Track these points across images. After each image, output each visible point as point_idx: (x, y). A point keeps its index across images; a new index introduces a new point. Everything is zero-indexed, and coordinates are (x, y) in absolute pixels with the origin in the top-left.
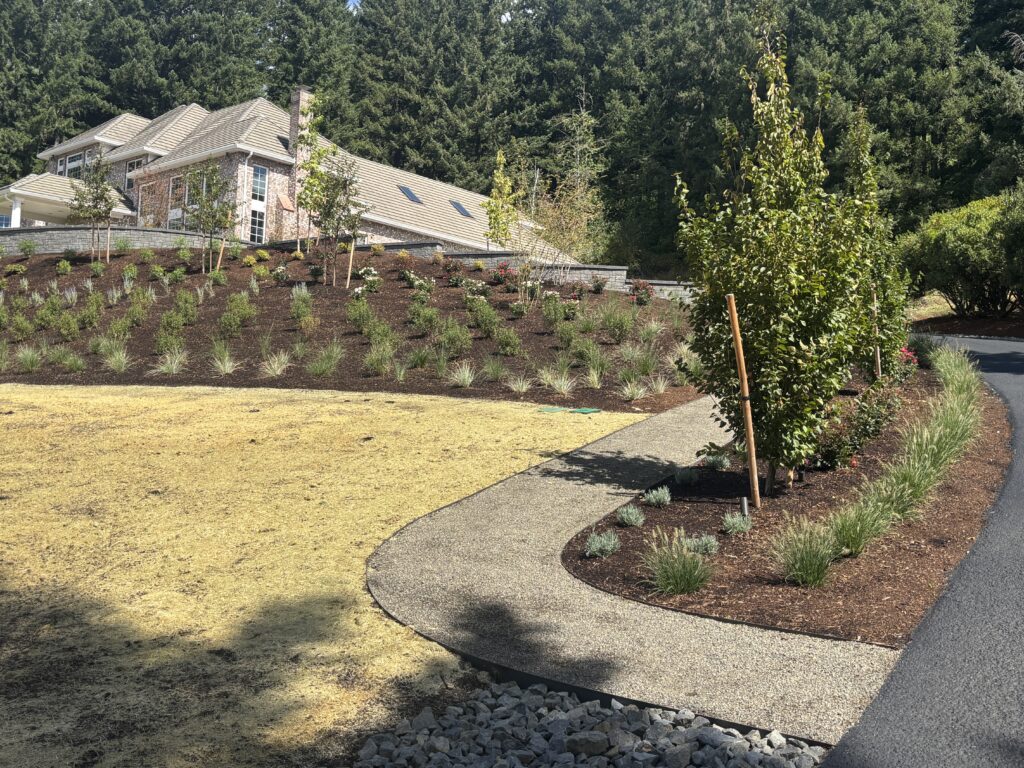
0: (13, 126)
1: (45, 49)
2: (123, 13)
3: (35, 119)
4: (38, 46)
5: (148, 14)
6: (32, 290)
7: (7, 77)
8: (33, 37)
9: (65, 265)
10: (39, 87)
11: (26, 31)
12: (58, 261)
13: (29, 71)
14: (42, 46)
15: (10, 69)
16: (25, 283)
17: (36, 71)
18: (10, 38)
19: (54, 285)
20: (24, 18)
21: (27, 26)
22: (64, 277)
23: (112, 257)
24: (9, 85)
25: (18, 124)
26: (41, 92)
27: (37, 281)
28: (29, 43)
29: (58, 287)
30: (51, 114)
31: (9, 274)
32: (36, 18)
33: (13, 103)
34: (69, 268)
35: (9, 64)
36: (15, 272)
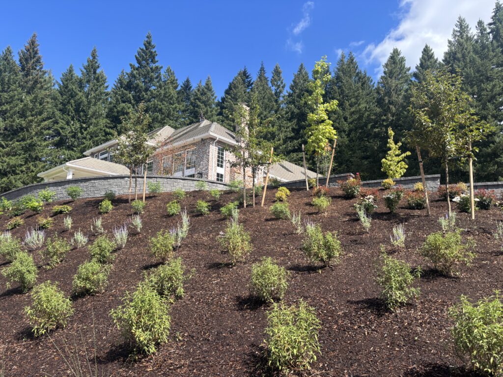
0: (73, 150)
1: (88, 116)
2: (124, 102)
3: (83, 146)
4: (86, 115)
5: (134, 103)
6: (75, 228)
7: (71, 128)
8: (83, 111)
9: (107, 205)
10: (85, 132)
11: (81, 109)
12: (101, 201)
13: (81, 125)
14: (88, 115)
15: (73, 125)
16: (68, 222)
17: (84, 125)
18: (73, 111)
19: (99, 223)
20: (80, 103)
21: (82, 106)
22: (106, 215)
23: (146, 198)
24: (72, 132)
25: (75, 149)
26: (86, 135)
27: (81, 219)
28: (82, 114)
29: (102, 225)
30: (90, 144)
31: (56, 214)
32: (86, 103)
33: (73, 140)
34: (111, 207)
35: (72, 122)
36: (61, 212)
